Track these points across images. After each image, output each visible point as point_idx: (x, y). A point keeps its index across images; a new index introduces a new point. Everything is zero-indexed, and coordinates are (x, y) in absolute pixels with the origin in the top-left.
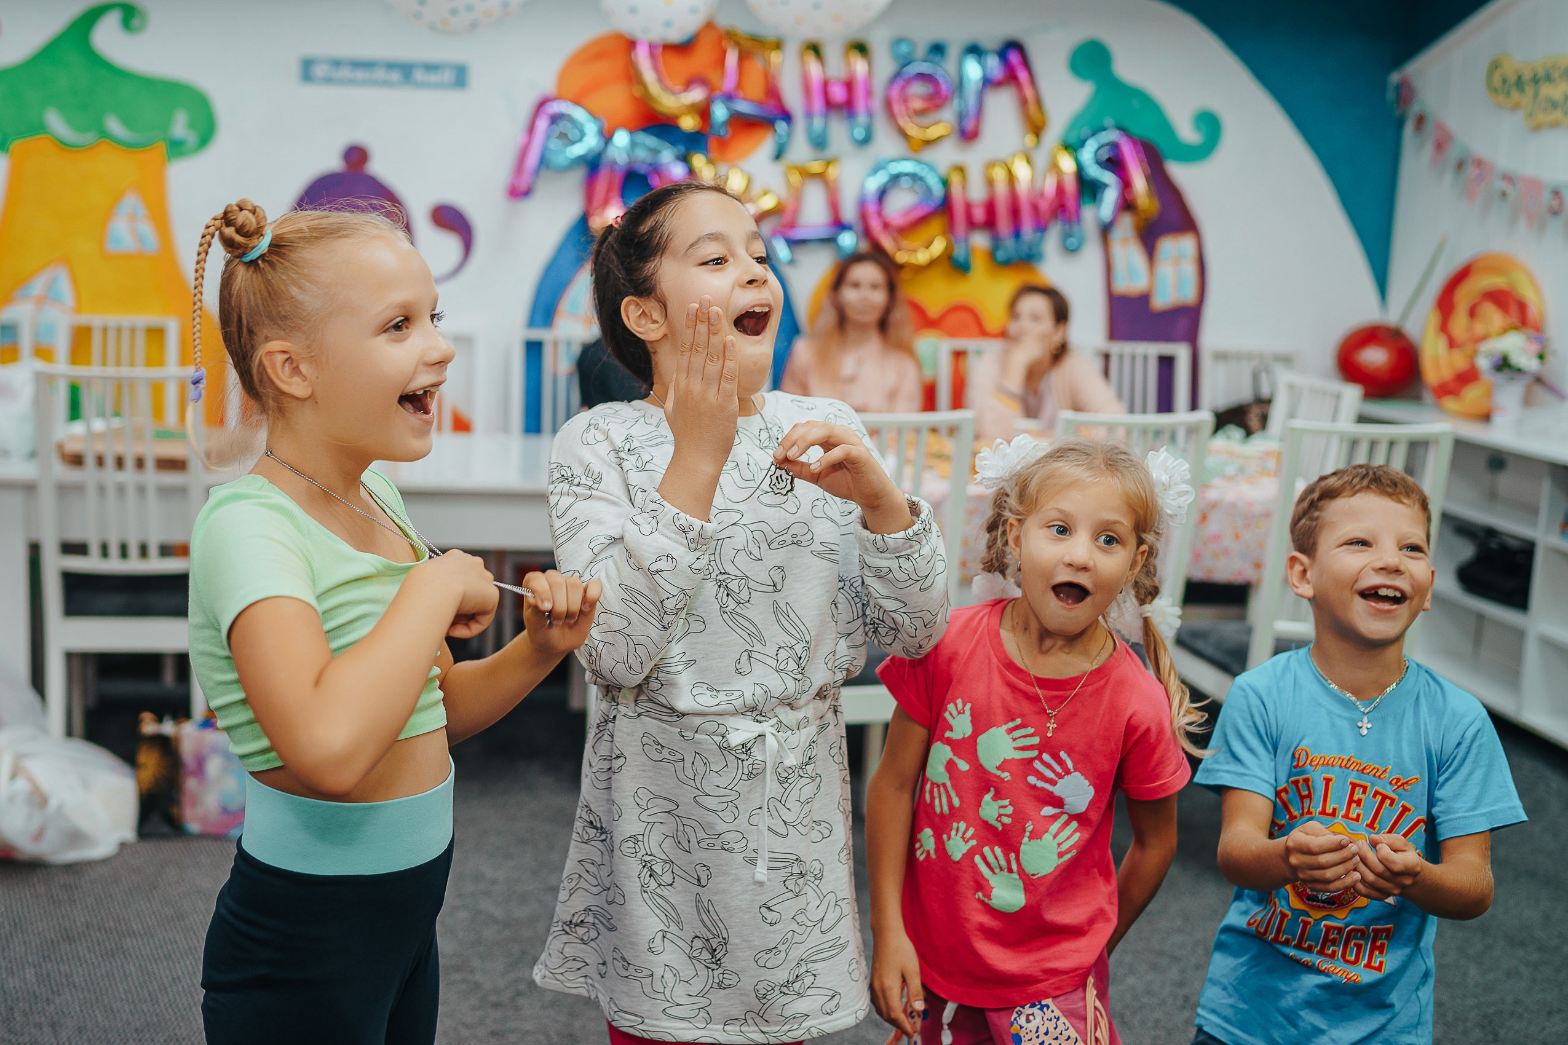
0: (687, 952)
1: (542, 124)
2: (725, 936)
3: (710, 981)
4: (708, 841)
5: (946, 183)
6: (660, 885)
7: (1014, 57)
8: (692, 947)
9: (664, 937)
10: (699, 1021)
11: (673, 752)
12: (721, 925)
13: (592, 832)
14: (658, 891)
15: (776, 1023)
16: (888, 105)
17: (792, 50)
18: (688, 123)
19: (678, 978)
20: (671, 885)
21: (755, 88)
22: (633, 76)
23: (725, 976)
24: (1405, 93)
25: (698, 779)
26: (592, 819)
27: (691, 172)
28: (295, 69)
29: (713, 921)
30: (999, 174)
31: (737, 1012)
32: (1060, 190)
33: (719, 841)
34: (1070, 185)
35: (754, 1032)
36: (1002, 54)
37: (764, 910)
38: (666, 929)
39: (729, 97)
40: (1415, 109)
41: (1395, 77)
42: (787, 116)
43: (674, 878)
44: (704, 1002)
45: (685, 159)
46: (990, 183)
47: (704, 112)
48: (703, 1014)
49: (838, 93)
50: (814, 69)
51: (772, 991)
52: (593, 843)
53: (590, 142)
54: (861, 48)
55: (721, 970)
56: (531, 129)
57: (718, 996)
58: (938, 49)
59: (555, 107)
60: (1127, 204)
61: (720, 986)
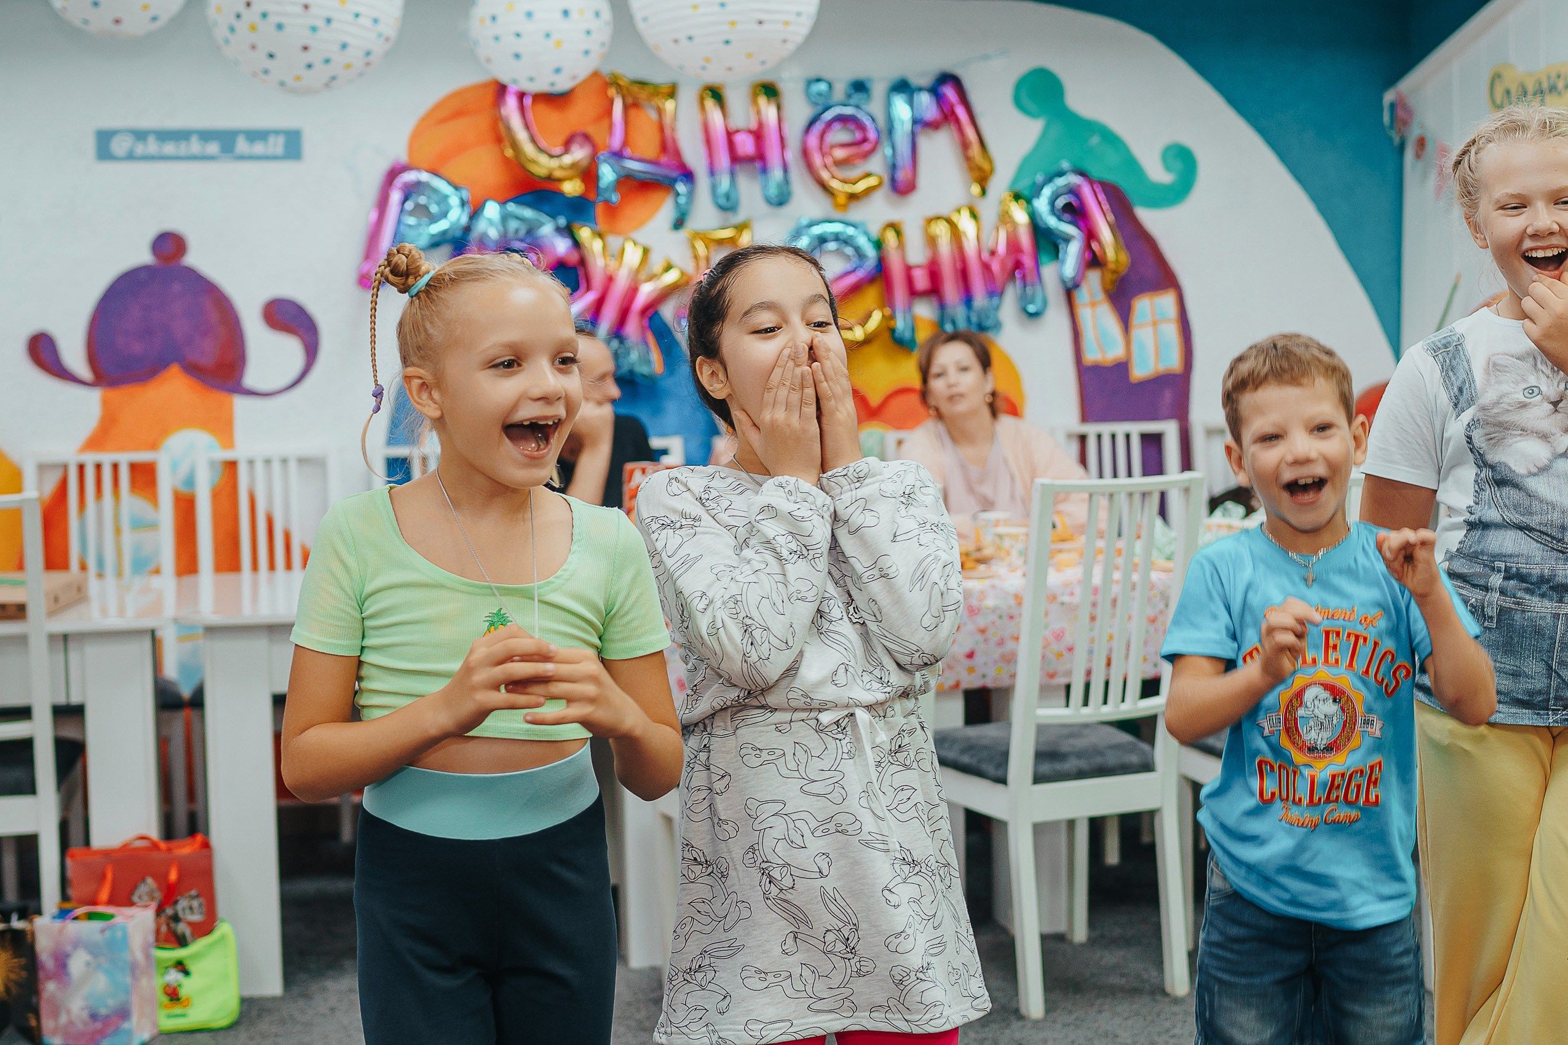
0: (822, 949)
1: (396, 196)
2: (855, 921)
3: (849, 971)
4: (821, 828)
5: (879, 245)
6: (781, 890)
7: (949, 92)
8: (825, 943)
9: (796, 938)
10: (845, 1011)
11: (772, 751)
12: (849, 911)
13: (698, 869)
14: (781, 895)
15: (917, 1012)
16: (805, 153)
17: (688, 96)
18: (572, 188)
19: (817, 974)
20: (793, 887)
21: (646, 144)
22: (500, 135)
23: (862, 963)
24: (1401, 114)
25: (802, 768)
26: (695, 855)
27: (577, 244)
28: (90, 145)
29: (841, 909)
30: (941, 230)
31: (880, 999)
32: (1014, 246)
33: (833, 824)
34: (1025, 239)
35: (899, 1020)
36: (934, 90)
37: (886, 893)
38: (797, 930)
39: (618, 155)
40: (1414, 133)
41: (1389, 97)
42: (688, 175)
43: (794, 880)
44: (846, 992)
45: (568, 231)
46: (932, 241)
47: (589, 175)
48: (847, 1003)
49: (746, 145)
50: (715, 116)
51: (908, 977)
52: (700, 880)
53: (456, 216)
54: (770, 90)
55: (857, 959)
56: (382, 204)
57: (858, 984)
58: (860, 87)
59: (410, 177)
60: (1093, 260)
61: (859, 974)
